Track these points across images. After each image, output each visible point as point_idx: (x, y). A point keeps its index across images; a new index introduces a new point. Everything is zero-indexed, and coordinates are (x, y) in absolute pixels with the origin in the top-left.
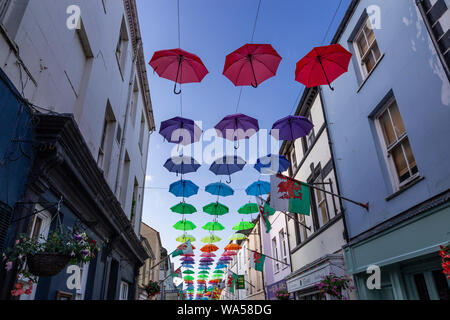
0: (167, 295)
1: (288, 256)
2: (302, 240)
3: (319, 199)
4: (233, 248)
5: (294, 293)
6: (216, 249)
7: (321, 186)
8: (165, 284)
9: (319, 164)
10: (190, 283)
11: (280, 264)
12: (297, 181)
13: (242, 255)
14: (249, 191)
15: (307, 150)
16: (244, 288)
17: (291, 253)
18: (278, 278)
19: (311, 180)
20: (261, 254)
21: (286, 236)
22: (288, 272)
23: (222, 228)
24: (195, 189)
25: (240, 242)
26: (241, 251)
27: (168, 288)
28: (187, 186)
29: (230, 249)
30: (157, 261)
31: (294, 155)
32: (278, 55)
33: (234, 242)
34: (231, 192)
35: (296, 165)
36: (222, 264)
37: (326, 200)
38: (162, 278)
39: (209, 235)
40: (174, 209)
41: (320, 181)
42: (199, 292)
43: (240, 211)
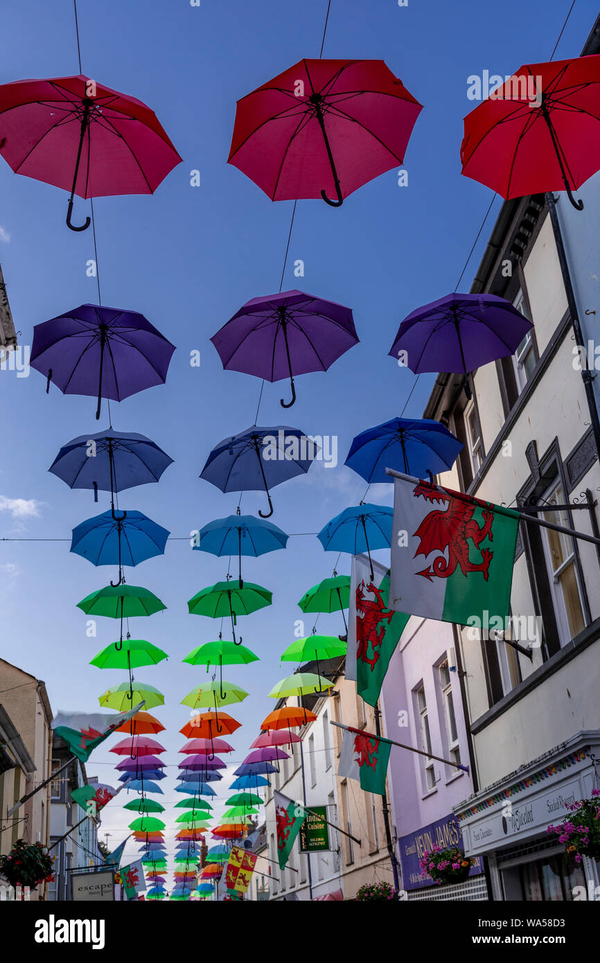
0: (78, 882)
1: (462, 742)
2: (508, 688)
3: (557, 558)
4: (288, 723)
5: (485, 857)
6: (230, 725)
7: (561, 518)
8: (69, 846)
9: (555, 447)
10: (151, 839)
11: (439, 767)
12: (482, 504)
13: (319, 743)
14: (330, 538)
15: (514, 401)
16: (326, 847)
17: (472, 731)
18: (433, 812)
19: (530, 500)
20: (378, 739)
21: (454, 676)
22: (463, 791)
23: (248, 658)
24: (156, 539)
25: (309, 701)
26: (316, 728)
27: (80, 860)
28: (128, 529)
29: (278, 724)
30: (39, 776)
31: (475, 417)
32: (408, 98)
33: (292, 702)
34: (280, 540)
35: (480, 449)
36: (251, 773)
37: (576, 560)
38: (58, 825)
39: (208, 685)
40: (89, 606)
41: (560, 501)
42: (181, 867)
43: (308, 605)
